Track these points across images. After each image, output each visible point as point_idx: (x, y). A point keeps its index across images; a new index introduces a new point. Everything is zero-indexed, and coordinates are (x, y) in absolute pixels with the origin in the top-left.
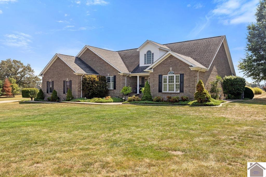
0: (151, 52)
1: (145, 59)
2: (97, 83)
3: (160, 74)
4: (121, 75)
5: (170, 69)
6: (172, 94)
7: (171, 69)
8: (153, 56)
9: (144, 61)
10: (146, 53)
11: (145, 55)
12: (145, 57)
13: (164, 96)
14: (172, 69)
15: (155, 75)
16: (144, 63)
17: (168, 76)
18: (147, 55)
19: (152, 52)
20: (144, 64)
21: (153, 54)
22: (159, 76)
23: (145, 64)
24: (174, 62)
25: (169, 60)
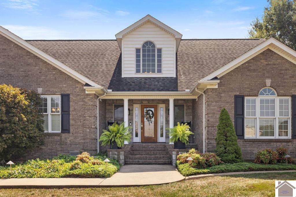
0: (154, 46)
1: (138, 61)
2: (24, 111)
3: (238, 93)
4: (88, 95)
5: (265, 83)
6: (272, 143)
7: (268, 82)
8: (160, 56)
9: (134, 66)
10: (140, 46)
11: (138, 50)
12: (138, 56)
13: (249, 149)
14: (272, 83)
15: (223, 95)
16: (134, 69)
17: (258, 99)
18: (144, 51)
19: (158, 46)
20: (134, 72)
21: (160, 50)
22: (236, 97)
23: (138, 71)
24: (277, 66)
25: (263, 61)
